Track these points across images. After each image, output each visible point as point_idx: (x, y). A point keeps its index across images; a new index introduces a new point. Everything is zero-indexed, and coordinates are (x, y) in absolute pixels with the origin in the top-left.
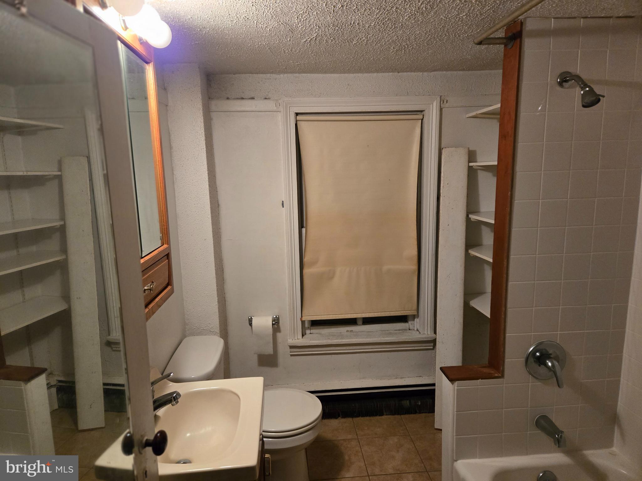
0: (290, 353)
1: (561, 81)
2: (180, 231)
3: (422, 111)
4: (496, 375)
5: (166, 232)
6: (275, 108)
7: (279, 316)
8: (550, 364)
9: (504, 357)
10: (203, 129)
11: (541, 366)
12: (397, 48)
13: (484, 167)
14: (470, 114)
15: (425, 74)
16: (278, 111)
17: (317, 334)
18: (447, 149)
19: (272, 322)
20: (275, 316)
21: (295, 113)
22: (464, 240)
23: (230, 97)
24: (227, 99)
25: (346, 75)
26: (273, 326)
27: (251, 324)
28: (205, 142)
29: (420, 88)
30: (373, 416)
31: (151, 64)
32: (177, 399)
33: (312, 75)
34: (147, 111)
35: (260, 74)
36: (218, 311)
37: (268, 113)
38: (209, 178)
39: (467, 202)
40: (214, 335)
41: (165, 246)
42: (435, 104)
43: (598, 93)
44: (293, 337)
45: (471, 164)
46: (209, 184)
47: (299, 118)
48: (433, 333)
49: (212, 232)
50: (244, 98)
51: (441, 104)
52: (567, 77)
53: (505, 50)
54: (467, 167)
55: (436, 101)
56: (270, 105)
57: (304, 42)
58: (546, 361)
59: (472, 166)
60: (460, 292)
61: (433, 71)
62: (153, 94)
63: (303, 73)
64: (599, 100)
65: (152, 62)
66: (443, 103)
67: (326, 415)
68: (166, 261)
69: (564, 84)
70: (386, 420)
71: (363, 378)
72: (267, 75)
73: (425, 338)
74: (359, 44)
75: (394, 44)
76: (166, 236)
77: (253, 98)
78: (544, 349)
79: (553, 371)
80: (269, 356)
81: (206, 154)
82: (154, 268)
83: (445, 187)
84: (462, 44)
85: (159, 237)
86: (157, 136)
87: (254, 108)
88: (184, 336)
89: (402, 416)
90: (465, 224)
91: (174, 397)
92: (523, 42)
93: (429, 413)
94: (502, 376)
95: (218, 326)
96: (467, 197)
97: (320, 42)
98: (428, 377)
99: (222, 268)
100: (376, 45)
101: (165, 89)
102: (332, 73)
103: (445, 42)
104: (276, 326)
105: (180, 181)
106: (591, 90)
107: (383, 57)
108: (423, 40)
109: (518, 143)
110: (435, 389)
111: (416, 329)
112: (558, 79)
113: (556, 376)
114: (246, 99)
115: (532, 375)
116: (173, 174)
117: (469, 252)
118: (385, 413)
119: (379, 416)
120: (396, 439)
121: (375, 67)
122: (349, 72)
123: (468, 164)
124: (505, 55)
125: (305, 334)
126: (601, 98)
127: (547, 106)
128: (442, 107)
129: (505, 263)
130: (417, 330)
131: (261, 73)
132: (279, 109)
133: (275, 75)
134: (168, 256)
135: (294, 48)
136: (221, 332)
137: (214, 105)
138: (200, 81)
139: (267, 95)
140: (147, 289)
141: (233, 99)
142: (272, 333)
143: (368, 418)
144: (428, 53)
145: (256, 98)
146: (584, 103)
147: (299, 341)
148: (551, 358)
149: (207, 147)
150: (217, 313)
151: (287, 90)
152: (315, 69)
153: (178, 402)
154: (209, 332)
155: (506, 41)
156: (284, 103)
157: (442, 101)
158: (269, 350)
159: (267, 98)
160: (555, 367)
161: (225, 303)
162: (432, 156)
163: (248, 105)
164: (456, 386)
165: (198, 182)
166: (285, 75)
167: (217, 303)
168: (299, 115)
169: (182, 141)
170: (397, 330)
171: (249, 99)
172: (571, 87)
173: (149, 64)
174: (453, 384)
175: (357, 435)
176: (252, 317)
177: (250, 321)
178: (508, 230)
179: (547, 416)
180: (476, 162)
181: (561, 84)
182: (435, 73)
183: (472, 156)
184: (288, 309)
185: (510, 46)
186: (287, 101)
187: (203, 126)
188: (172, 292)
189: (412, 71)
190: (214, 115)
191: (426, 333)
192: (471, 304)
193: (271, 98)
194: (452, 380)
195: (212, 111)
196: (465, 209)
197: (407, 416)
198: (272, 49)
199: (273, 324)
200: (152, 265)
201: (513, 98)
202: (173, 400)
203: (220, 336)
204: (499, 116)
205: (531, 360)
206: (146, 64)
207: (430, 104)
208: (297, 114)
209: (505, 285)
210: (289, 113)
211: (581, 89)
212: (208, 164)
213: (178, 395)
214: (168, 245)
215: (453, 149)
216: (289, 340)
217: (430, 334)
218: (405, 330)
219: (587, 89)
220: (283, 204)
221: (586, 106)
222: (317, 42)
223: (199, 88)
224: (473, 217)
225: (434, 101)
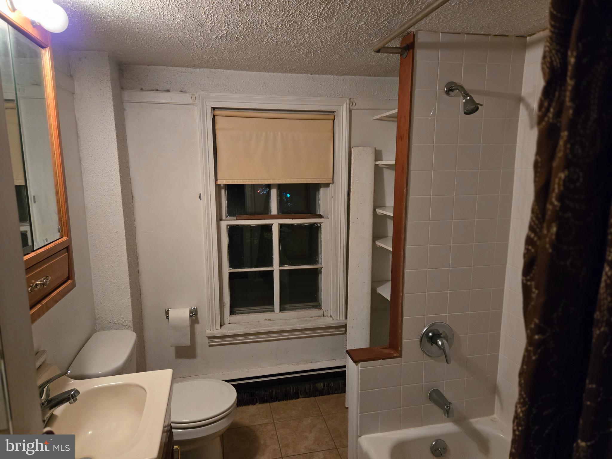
0: (209, 344)
1: (448, 90)
2: (89, 223)
3: (333, 112)
4: (395, 355)
5: (65, 224)
6: (191, 102)
7: (197, 307)
8: (440, 343)
9: (401, 339)
10: (114, 119)
11: (433, 344)
12: (306, 50)
13: (387, 166)
14: (376, 116)
15: (336, 77)
16: (194, 104)
17: (235, 324)
18: (356, 148)
19: (190, 314)
20: (193, 308)
21: (212, 107)
22: (371, 232)
23: (144, 88)
24: (141, 90)
25: (262, 73)
26: (191, 317)
27: (167, 317)
28: (115, 132)
29: (331, 91)
30: (289, 400)
31: (47, 49)
32: (75, 396)
33: (229, 71)
34: (42, 98)
35: (175, 67)
36: (131, 305)
37: (184, 106)
38: (120, 170)
39: (374, 198)
40: (127, 329)
41: (65, 239)
42: (345, 106)
43: (477, 102)
44: (211, 327)
45: (377, 163)
46: (120, 176)
47: (217, 112)
48: (344, 318)
49: (124, 224)
50: (159, 89)
51: (351, 106)
52: (453, 87)
53: (401, 59)
54: (374, 165)
55: (346, 103)
56: (185, 98)
57: (215, 38)
58: (437, 340)
59: (378, 164)
60: (368, 280)
61: (343, 75)
62: (50, 80)
63: (219, 69)
64: (478, 109)
65: (49, 47)
66: (352, 105)
67: (241, 402)
68: (66, 254)
69: (450, 92)
70: (302, 402)
71: (280, 364)
72: (182, 68)
73: (338, 323)
74: (270, 44)
75: (303, 46)
76: (66, 228)
77: (168, 91)
78: (436, 330)
79: (442, 349)
80: (187, 347)
81: (116, 144)
82: (49, 261)
83: (354, 183)
84: (365, 51)
85: (56, 230)
86: (55, 123)
87: (169, 101)
88: (93, 331)
89: (317, 398)
90: (372, 217)
91: (72, 395)
92: (415, 52)
93: (341, 393)
94: (400, 356)
95: (131, 320)
96: (374, 192)
97: (231, 39)
98: (340, 360)
99: (137, 260)
100: (286, 46)
101: (71, 76)
102: (247, 70)
103: (349, 47)
104: (194, 318)
105: (89, 171)
106: (472, 98)
107: (294, 59)
108: (329, 45)
109: (412, 144)
110: (346, 370)
111: (329, 316)
112: (445, 88)
113: (445, 354)
114: (160, 91)
115: (426, 354)
116: (81, 164)
117: (376, 243)
118: (300, 396)
119: (295, 399)
120: (309, 420)
121: (288, 67)
122: (264, 70)
123: (374, 162)
124: (401, 64)
125: (224, 324)
126: (479, 106)
127: (436, 112)
128: (351, 109)
129: (402, 253)
130: (331, 316)
131: (177, 66)
132: (194, 103)
133: (191, 69)
134: (68, 248)
135: (206, 44)
136: (134, 325)
137: (126, 95)
138: (109, 70)
139: (183, 88)
140: (39, 284)
141: (148, 90)
142: (189, 325)
143: (284, 402)
144: (335, 58)
145: (171, 91)
146: (465, 111)
147: (218, 331)
148: (442, 337)
149: (119, 137)
150: (130, 307)
151: (204, 84)
152: (230, 65)
153: (76, 399)
154: (122, 326)
155: (400, 51)
156: (201, 97)
157: (351, 103)
158: (187, 342)
159: (183, 91)
160: (444, 345)
161: (141, 296)
162: (343, 155)
163: (163, 97)
164: (360, 367)
165: (108, 173)
166: (202, 70)
167: (130, 297)
168: (215, 110)
169: (90, 130)
170: (312, 317)
171: (164, 91)
172: (455, 96)
173: (45, 49)
174: (357, 365)
175: (273, 419)
176: (169, 310)
177: (167, 313)
178: (404, 223)
179: (439, 390)
180: (382, 161)
181: (448, 93)
182: (345, 76)
183: (378, 155)
184: (206, 301)
185: (404, 56)
186: (203, 95)
187: (113, 116)
188: (73, 286)
189: (323, 74)
190: (127, 106)
191: (339, 319)
192: (377, 291)
193: (187, 92)
194: (356, 362)
195: (125, 101)
196: (372, 204)
197: (320, 398)
198: (184, 43)
199: (190, 316)
200: (47, 258)
201: (408, 103)
202: (71, 398)
203: (134, 330)
204: (396, 120)
205: (425, 340)
206: (41, 49)
207: (341, 106)
208: (214, 109)
209: (402, 274)
210: (205, 107)
211: (463, 98)
212: (119, 154)
213: (77, 392)
214: (68, 237)
215: (361, 148)
216: (207, 330)
217: (342, 319)
218: (319, 317)
219: (468, 98)
220: (200, 197)
221: (468, 113)
222: (229, 39)
223: (109, 77)
224: (379, 211)
225: (344, 103)
